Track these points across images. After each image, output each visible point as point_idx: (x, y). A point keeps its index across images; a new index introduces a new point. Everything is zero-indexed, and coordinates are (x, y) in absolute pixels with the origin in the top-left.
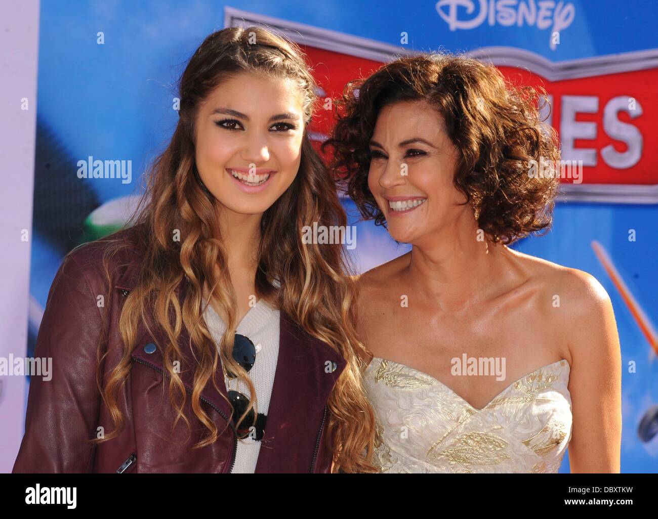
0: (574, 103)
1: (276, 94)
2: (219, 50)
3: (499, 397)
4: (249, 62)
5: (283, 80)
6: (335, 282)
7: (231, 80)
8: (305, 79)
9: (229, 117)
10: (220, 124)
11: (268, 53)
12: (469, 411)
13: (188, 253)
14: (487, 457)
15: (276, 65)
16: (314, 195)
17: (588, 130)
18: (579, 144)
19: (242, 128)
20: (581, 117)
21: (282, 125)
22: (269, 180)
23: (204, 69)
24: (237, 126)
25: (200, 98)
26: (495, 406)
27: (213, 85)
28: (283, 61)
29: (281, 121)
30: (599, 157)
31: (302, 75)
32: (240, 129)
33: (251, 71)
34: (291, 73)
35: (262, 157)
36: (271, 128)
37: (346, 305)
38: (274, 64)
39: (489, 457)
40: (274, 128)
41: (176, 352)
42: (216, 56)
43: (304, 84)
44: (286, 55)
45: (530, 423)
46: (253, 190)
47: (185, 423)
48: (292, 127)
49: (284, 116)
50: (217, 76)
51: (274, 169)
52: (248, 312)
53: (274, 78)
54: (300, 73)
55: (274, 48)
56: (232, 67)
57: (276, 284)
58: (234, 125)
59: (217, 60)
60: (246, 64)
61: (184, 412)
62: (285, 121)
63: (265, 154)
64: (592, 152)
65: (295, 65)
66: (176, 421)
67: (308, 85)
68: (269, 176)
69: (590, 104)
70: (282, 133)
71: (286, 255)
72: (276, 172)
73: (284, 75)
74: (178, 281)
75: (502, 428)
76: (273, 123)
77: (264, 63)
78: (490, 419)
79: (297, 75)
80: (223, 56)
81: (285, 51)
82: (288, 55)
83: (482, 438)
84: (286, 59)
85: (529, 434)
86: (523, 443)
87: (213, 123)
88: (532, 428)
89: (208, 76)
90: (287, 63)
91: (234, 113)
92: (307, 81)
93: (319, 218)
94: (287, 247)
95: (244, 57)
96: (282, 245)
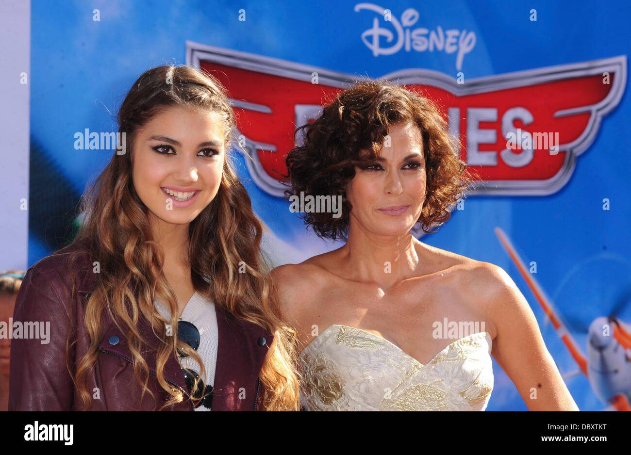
0: (477, 114)
1: (203, 124)
2: (155, 87)
4: (182, 98)
5: (210, 113)
6: (254, 277)
7: (166, 112)
8: (227, 111)
9: (164, 143)
10: (155, 149)
11: (196, 90)
12: (416, 366)
13: (131, 256)
14: (430, 406)
15: (204, 100)
16: (232, 208)
17: (490, 136)
18: (483, 147)
19: (174, 153)
20: (484, 125)
21: (208, 150)
22: (195, 196)
23: (142, 102)
24: (170, 152)
25: (138, 126)
26: (436, 362)
27: (151, 116)
28: (210, 97)
29: (207, 147)
30: (499, 158)
31: (225, 108)
32: (172, 154)
33: (184, 105)
34: (216, 107)
35: (191, 178)
36: (199, 152)
37: (265, 294)
38: (203, 99)
39: (432, 407)
40: (202, 153)
41: (137, 337)
42: (152, 91)
43: (226, 116)
44: (212, 92)
45: (465, 376)
46: (182, 204)
47: (150, 395)
48: (216, 152)
49: (210, 143)
50: (154, 108)
51: (200, 188)
52: (188, 302)
53: (202, 111)
54: (223, 107)
55: (202, 85)
56: (167, 101)
57: (206, 279)
58: (168, 150)
59: (153, 95)
60: (179, 99)
61: (148, 387)
62: (211, 147)
63: (194, 175)
64: (493, 154)
65: (219, 100)
66: (143, 395)
67: (230, 117)
68: (195, 194)
69: (490, 114)
70: (208, 158)
71: (211, 257)
72: (201, 191)
73: (211, 109)
74: (128, 277)
76: (202, 148)
77: (194, 99)
79: (221, 108)
80: (158, 92)
81: (211, 88)
82: (214, 91)
84: (212, 95)
85: (463, 386)
86: (460, 393)
87: (149, 148)
88: (467, 381)
89: (145, 108)
90: (213, 98)
91: (168, 140)
92: (229, 114)
93: (237, 227)
94: (211, 251)
95: (177, 93)
96: (207, 248)
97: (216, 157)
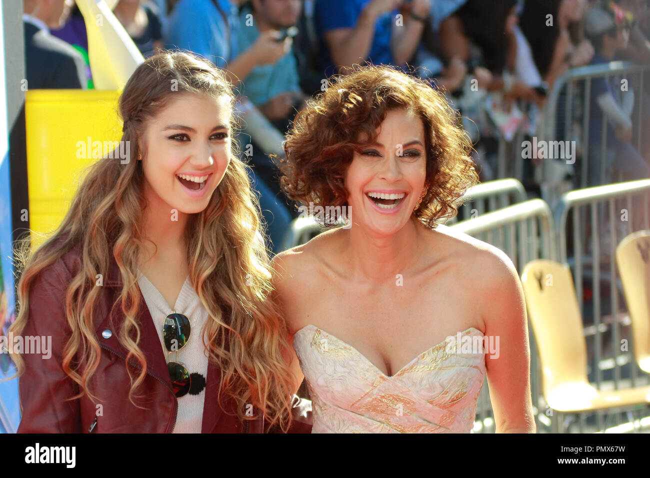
1: (215, 110)
3: (406, 367)
7: (178, 101)
9: (179, 132)
10: (173, 138)
11: (202, 76)
12: (381, 377)
19: (189, 139)
21: (220, 134)
24: (185, 138)
26: (403, 374)
27: (164, 106)
29: (218, 131)
32: (187, 140)
33: (194, 92)
35: (208, 162)
36: (211, 137)
40: (213, 137)
45: (432, 388)
48: (225, 135)
49: (221, 127)
50: (165, 98)
58: (183, 137)
60: (190, 87)
62: (221, 131)
70: (219, 141)
75: (409, 391)
76: (213, 132)
78: (399, 384)
83: (393, 398)
85: (431, 396)
86: (428, 402)
88: (434, 392)
89: (155, 99)
91: (183, 128)
97: (226, 139)
